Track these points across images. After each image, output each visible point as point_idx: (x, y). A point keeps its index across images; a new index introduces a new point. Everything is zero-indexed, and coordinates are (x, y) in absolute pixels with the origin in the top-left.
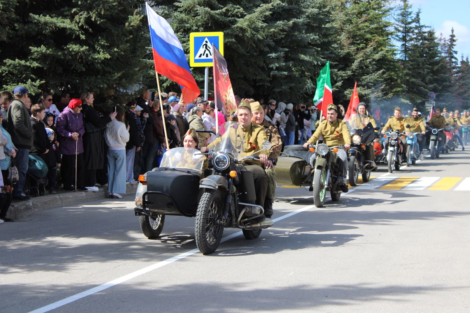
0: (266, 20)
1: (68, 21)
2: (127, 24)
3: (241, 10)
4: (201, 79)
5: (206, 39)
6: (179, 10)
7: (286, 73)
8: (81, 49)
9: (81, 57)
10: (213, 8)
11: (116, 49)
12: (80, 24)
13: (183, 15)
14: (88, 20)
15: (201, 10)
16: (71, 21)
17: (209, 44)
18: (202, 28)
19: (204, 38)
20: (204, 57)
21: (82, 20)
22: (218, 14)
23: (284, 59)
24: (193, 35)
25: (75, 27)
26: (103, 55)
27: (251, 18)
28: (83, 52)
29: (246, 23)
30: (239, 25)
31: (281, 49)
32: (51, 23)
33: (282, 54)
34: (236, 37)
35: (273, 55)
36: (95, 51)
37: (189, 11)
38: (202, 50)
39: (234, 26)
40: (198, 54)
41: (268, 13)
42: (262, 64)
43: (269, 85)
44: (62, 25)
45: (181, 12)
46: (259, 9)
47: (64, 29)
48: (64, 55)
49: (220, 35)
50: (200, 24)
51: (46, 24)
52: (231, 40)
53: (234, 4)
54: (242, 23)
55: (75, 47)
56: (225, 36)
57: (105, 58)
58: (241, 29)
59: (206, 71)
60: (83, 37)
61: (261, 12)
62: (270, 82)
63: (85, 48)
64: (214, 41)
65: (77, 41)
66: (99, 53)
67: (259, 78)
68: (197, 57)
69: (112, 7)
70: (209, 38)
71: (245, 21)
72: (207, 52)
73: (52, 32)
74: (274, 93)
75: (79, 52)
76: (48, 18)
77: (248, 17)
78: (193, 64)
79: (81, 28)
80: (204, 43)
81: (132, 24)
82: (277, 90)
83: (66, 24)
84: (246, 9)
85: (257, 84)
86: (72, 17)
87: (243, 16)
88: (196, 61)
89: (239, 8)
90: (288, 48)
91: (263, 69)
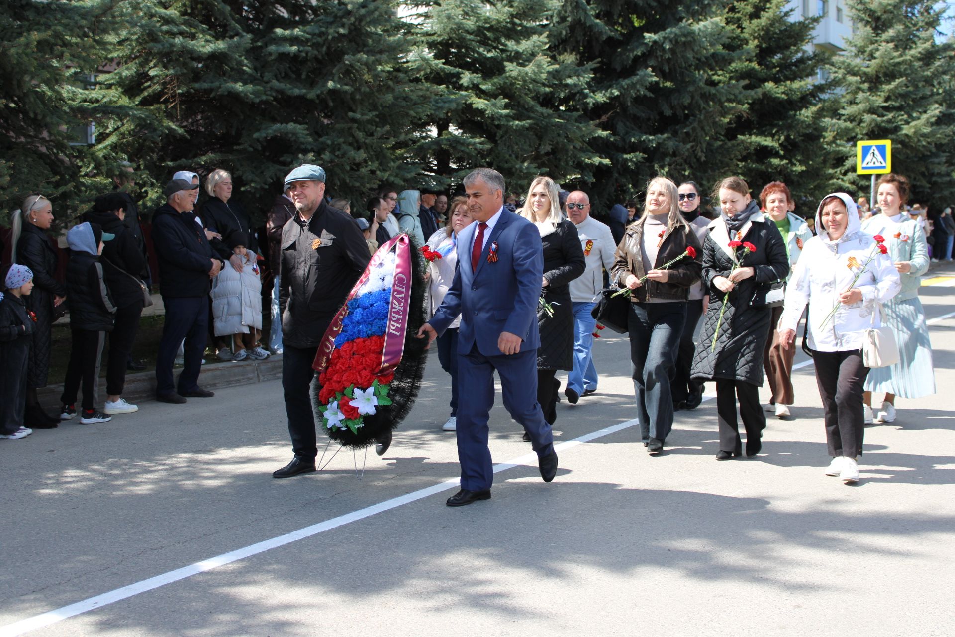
0: (932, 125)
1: (769, 139)
2: (822, 140)
3: (905, 117)
4: (867, 183)
5: (874, 148)
6: (843, 118)
7: (948, 179)
8: (782, 163)
9: (781, 170)
10: (879, 116)
11: (811, 162)
12: (780, 142)
13: (848, 124)
14: (787, 138)
15: (867, 118)
16: (773, 140)
17: (877, 152)
18: (866, 137)
19: (870, 147)
20: (871, 165)
21: (782, 138)
22: (883, 122)
23: (946, 165)
24: (860, 144)
25: (776, 145)
26: (799, 168)
27: (916, 125)
28: (783, 165)
29: (913, 130)
30: (904, 132)
31: (942, 154)
32: (756, 142)
33: (944, 159)
34: (902, 143)
35: (936, 160)
36: (794, 165)
37: (854, 119)
38: (869, 157)
39: (899, 133)
40: (866, 162)
41: (933, 120)
42: (923, 169)
43: (929, 190)
44: (766, 143)
45: (845, 121)
46: (924, 117)
47: (766, 147)
48: (767, 168)
49: (887, 143)
50: (865, 132)
51: (751, 143)
52: (897, 146)
53: (897, 111)
54: (907, 130)
55: (776, 161)
56: (892, 144)
57: (803, 171)
58: (906, 135)
59: (873, 178)
60: (782, 153)
61: (928, 119)
62: (930, 188)
63: (785, 161)
64: (882, 149)
65: (777, 155)
66: (795, 165)
67: (918, 183)
68: (865, 165)
69: (809, 126)
70: (877, 147)
71: (910, 128)
72: (874, 160)
73: (755, 149)
74: (934, 198)
75: (779, 165)
76: (754, 138)
77: (913, 124)
78: (860, 171)
79: (781, 145)
80: (872, 151)
81: (826, 140)
82: (937, 195)
83: (768, 142)
84: (910, 116)
85: (917, 190)
86: (773, 136)
87: (907, 123)
88: (864, 168)
89: (903, 115)
90: (949, 152)
91: (923, 174)
